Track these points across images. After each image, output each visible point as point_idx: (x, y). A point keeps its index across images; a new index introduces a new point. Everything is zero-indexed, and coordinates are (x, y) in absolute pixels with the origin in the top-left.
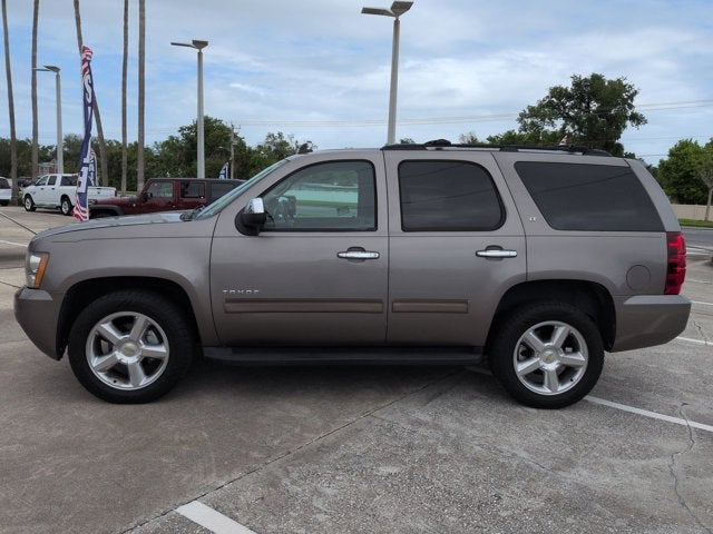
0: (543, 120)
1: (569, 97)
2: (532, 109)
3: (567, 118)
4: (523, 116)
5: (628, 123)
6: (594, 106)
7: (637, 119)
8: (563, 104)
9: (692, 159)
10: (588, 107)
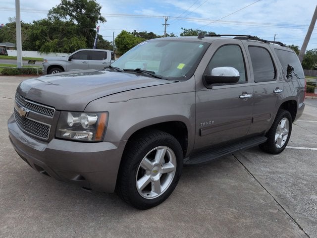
0: (61, 15)
1: (72, 5)
2: (54, 9)
3: (71, 15)
4: (50, 12)
5: (99, 21)
6: (84, 11)
7: (102, 19)
8: (69, 9)
9: (127, 39)
10: (81, 11)
